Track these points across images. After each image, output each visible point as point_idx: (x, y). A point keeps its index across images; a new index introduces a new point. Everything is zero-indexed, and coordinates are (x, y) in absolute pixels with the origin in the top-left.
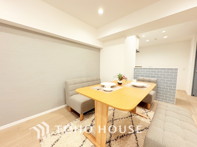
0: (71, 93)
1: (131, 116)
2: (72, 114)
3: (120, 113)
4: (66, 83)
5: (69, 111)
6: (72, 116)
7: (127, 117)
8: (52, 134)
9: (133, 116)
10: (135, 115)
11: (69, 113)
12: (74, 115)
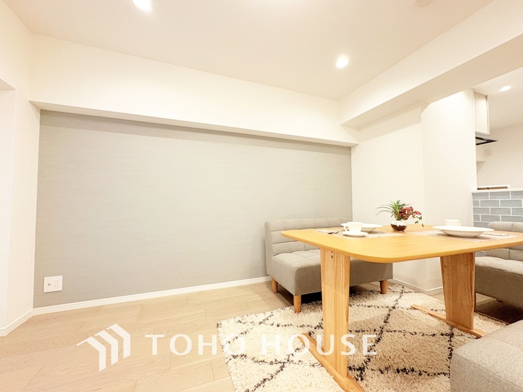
0: (276, 247)
1: (452, 335)
2: (278, 297)
3: (411, 321)
4: (267, 226)
5: (272, 290)
6: (278, 301)
7: (434, 335)
8: (238, 319)
9: (455, 337)
10: (467, 335)
11: (272, 295)
12: (283, 301)
